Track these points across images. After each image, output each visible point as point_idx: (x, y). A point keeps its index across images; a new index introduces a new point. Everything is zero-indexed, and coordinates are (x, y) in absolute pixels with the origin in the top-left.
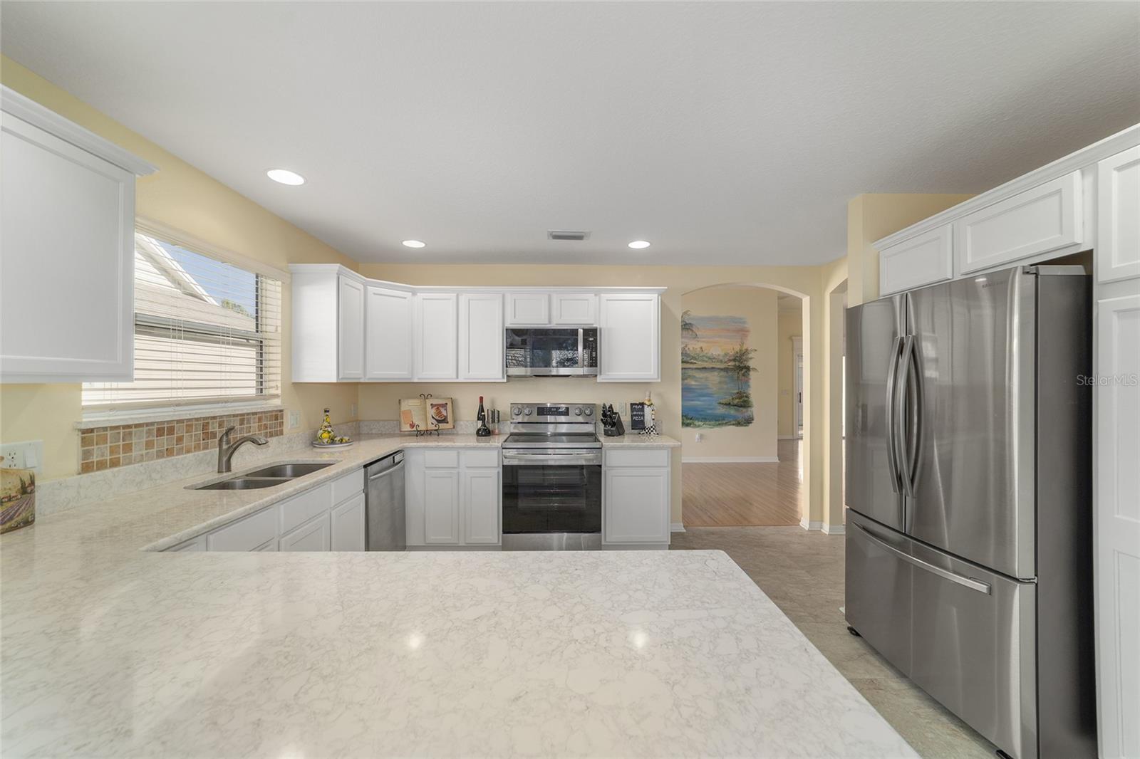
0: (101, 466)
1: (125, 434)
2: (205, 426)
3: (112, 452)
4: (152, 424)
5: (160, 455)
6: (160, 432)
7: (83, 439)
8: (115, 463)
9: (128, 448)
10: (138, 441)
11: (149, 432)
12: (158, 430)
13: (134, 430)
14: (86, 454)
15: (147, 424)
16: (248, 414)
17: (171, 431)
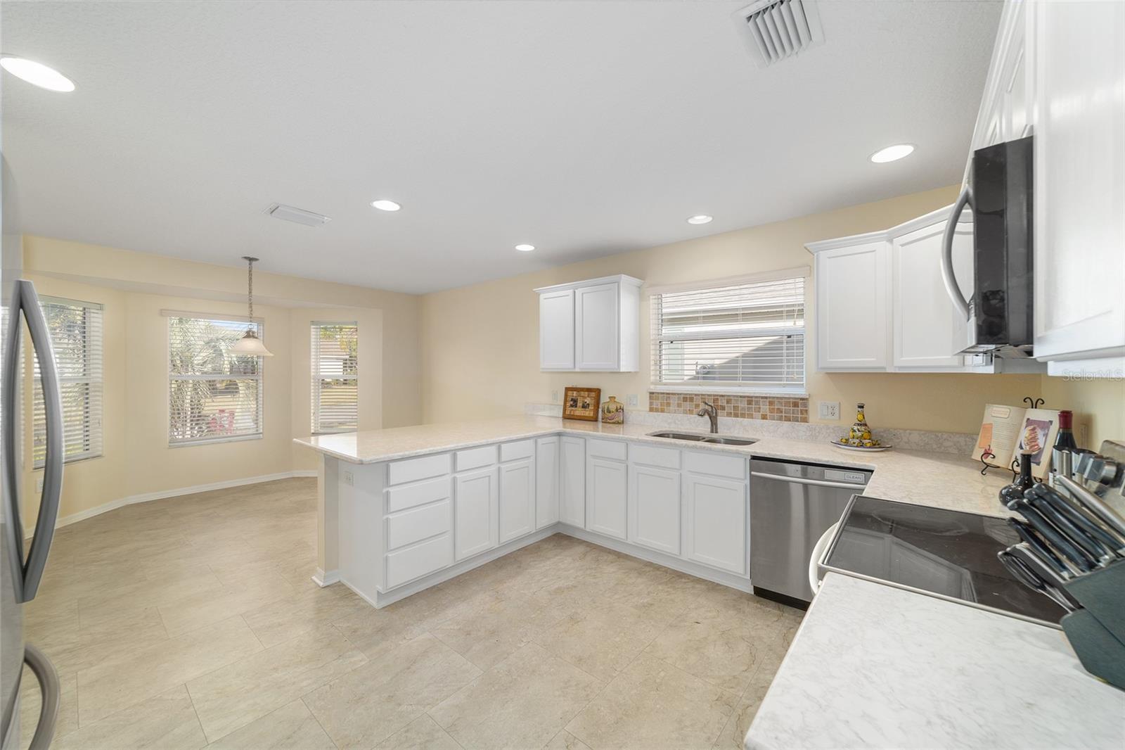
0: (657, 410)
1: (667, 397)
2: (715, 400)
3: (661, 405)
4: (681, 394)
5: (685, 412)
6: (685, 399)
7: (650, 397)
8: (663, 411)
9: (668, 404)
10: (674, 401)
11: (679, 398)
12: (684, 398)
13: (671, 396)
14: (651, 404)
15: (678, 394)
16: (756, 397)
17: (691, 400)
